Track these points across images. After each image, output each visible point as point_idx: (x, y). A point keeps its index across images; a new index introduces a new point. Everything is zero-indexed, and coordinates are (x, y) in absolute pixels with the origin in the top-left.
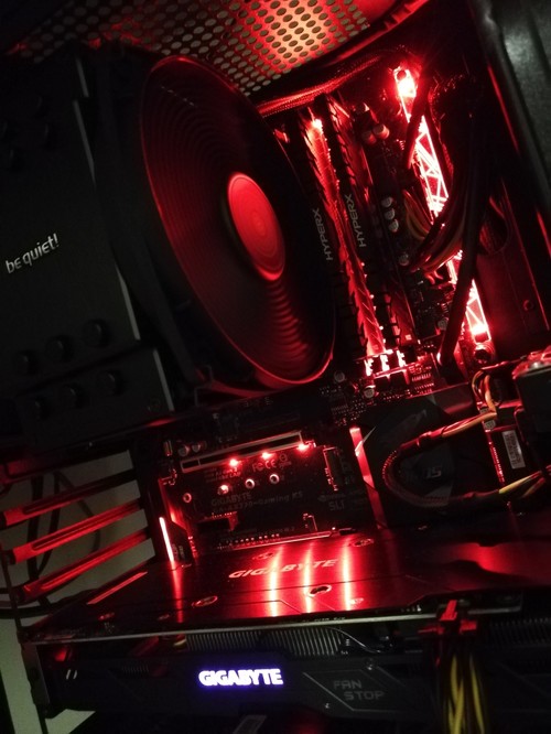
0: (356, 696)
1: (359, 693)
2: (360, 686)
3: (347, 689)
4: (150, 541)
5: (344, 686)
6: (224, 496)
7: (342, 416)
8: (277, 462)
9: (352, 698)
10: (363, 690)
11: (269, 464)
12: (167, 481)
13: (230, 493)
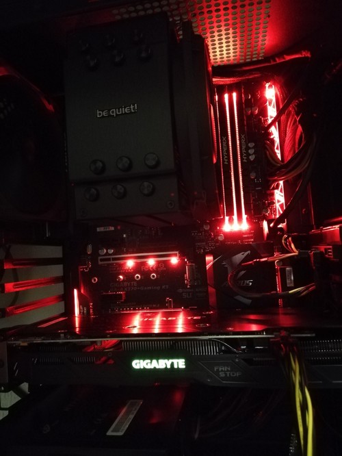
0: (226, 374)
1: (228, 373)
2: (229, 369)
3: (222, 371)
4: (63, 302)
5: (220, 369)
6: (120, 282)
7: (201, 248)
8: (157, 267)
9: (224, 375)
10: (230, 371)
11: (152, 268)
12: (83, 268)
13: (124, 281)
